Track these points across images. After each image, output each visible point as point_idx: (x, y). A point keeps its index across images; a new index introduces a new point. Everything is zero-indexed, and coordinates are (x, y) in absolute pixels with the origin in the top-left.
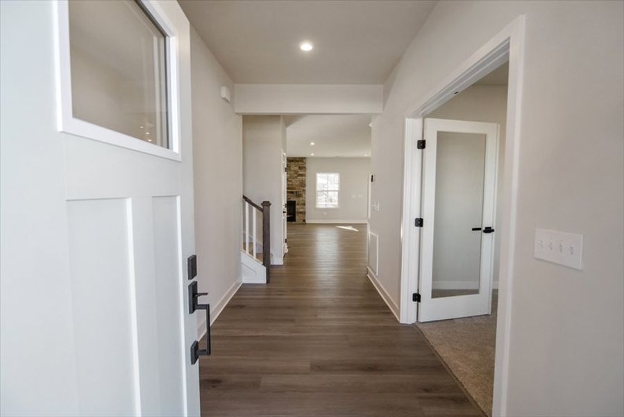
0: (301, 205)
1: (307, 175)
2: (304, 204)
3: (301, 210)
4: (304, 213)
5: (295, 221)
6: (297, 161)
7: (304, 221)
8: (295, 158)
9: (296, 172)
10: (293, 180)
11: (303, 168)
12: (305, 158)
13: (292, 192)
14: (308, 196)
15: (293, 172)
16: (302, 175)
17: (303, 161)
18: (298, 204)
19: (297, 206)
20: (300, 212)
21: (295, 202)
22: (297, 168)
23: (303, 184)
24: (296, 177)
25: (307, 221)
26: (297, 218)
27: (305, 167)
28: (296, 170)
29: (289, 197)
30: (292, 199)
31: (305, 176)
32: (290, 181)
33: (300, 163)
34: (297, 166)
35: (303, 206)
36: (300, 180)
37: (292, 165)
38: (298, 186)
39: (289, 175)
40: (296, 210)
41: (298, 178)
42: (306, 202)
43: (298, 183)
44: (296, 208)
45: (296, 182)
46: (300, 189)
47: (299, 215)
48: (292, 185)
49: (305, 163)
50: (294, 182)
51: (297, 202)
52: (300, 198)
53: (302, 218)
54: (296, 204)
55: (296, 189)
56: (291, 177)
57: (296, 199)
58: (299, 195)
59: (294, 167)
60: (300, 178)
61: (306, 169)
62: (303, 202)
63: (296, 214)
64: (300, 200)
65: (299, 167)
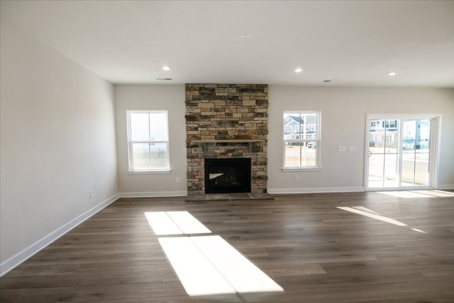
0: (260, 164)
1: (269, 114)
2: (266, 164)
3: (260, 173)
4: (265, 178)
5: (249, 191)
6: (254, 91)
7: (265, 191)
8: (251, 85)
9: (251, 109)
10: (247, 124)
11: (263, 103)
12: (266, 86)
13: (246, 144)
14: (270, 150)
15: (246, 110)
16: (262, 115)
17: (262, 91)
18: (255, 164)
19: (253, 168)
20: (259, 178)
21: (249, 159)
22: (253, 103)
23: (263, 130)
24: (251, 119)
25: (271, 191)
26: (253, 186)
27: (267, 102)
28: (251, 106)
29: (240, 151)
30: (246, 155)
31: (267, 116)
32: (241, 125)
33: (258, 94)
34: (253, 99)
35: (263, 167)
36: (257, 122)
37: (245, 98)
38: (255, 134)
39: (239, 115)
40: (252, 174)
41: (255, 119)
42: (267, 160)
43: (255, 128)
44: (252, 170)
45: (250, 127)
46: (256, 138)
47: (257, 182)
48: (245, 132)
49: (267, 93)
50: (248, 127)
51: (252, 161)
52: (258, 153)
53: (261, 187)
54: (252, 163)
55: (251, 139)
56: (243, 118)
57: (252, 155)
58: (257, 148)
59: (248, 101)
60: (259, 119)
61: (268, 104)
62: (263, 160)
63: (252, 180)
64: (258, 156)
65: (256, 100)
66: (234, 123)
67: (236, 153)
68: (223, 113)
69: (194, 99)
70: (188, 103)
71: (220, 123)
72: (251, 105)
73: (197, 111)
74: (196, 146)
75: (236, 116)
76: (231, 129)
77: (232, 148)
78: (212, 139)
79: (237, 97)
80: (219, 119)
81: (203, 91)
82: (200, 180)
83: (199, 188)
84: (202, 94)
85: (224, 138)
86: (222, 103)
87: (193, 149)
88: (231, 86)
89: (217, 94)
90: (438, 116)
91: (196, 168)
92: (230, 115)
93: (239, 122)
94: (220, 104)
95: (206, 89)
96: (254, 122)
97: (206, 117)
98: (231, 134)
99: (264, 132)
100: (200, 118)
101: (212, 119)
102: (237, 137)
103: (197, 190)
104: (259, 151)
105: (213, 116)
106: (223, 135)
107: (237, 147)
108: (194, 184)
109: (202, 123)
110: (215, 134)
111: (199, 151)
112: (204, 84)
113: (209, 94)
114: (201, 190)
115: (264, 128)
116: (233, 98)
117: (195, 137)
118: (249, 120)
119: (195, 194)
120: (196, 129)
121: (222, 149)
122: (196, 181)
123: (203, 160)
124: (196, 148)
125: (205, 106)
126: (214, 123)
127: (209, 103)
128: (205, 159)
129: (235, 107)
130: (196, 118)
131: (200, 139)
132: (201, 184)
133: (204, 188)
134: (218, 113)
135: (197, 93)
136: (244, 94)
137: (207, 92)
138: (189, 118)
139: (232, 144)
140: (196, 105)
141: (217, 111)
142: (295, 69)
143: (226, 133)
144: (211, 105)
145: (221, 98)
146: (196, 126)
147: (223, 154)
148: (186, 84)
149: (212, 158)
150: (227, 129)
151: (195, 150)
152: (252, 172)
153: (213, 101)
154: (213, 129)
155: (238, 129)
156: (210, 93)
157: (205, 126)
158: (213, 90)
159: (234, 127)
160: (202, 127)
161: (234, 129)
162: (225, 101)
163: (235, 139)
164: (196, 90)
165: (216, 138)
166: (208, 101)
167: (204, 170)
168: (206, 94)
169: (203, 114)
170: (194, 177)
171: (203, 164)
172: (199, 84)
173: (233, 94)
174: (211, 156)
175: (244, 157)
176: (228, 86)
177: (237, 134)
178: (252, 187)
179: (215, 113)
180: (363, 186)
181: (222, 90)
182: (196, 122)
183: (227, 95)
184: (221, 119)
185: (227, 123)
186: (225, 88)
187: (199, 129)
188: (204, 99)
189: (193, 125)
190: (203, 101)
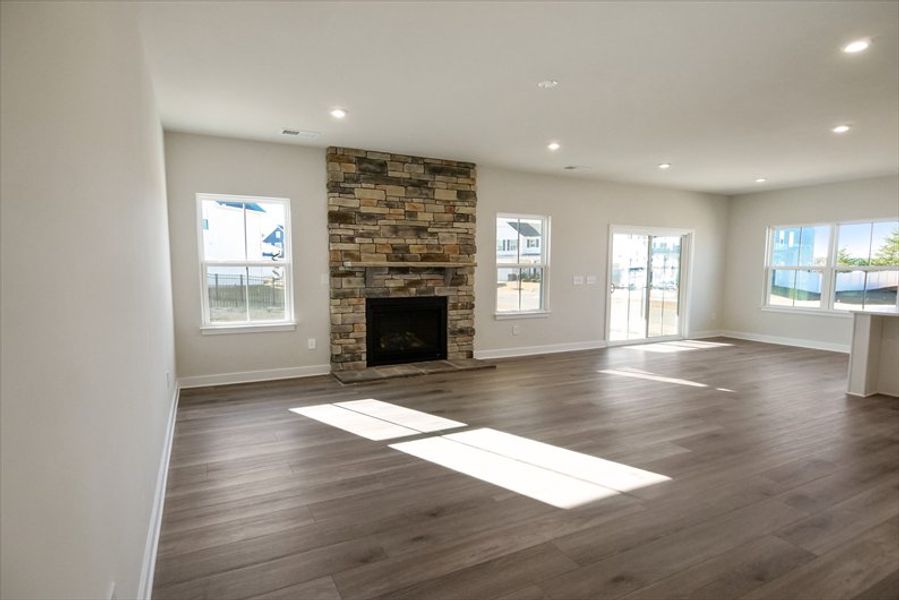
0: (464, 307)
1: (477, 215)
2: (472, 306)
3: (462, 324)
4: (469, 332)
5: (445, 356)
6: (454, 173)
7: (470, 355)
8: (449, 163)
9: (450, 207)
10: (443, 233)
11: (468, 196)
12: (474, 165)
13: (440, 270)
14: (478, 280)
15: (441, 208)
16: (467, 218)
17: (467, 175)
18: (455, 307)
19: (452, 314)
20: (462, 331)
21: (445, 299)
22: (452, 196)
23: (467, 247)
24: (449, 224)
25: (480, 354)
26: (452, 347)
27: (474, 195)
28: (449, 202)
29: (430, 284)
30: (439, 292)
31: (474, 220)
32: (433, 234)
33: (461, 180)
34: (452, 189)
35: (467, 311)
36: (459, 231)
37: (439, 184)
38: (455, 252)
39: (429, 217)
40: (449, 326)
41: (456, 225)
42: (474, 298)
43: (455, 242)
44: (449, 317)
45: (448, 238)
46: (457, 260)
47: (458, 339)
48: (439, 249)
49: (474, 180)
50: (444, 239)
51: (451, 301)
52: (460, 288)
53: (465, 348)
54: (449, 305)
55: (449, 261)
56: (435, 223)
57: (450, 290)
58: (458, 279)
59: (444, 192)
60: (460, 226)
61: (476, 198)
62: (467, 299)
63: (449, 336)
64: (460, 294)
65: (458, 191)
66: (419, 231)
67: (423, 288)
68: (402, 211)
69: (346, 180)
70: (334, 187)
71: (395, 230)
72: (449, 199)
73: (354, 204)
74: (350, 273)
75: (424, 218)
76: (414, 241)
77: (417, 277)
78: (383, 260)
79: (426, 182)
80: (394, 223)
81: (365, 166)
82: (358, 340)
83: (355, 357)
84: (363, 171)
85: (403, 259)
86: (400, 191)
87: (344, 279)
88: (415, 160)
89: (390, 174)
90: (690, 231)
91: (350, 317)
92: (412, 214)
93: (429, 230)
94: (396, 192)
95: (371, 162)
96: (452, 230)
97: (370, 217)
98: (414, 250)
99: (469, 248)
100: (358, 218)
101: (380, 222)
102: (425, 258)
103: (353, 360)
104: (460, 284)
105: (382, 216)
106: (400, 252)
107: (424, 276)
108: (346, 350)
109: (362, 228)
110: (387, 251)
111: (356, 283)
112: (367, 152)
113: (374, 172)
114: (360, 360)
115: (469, 242)
116: (420, 184)
117: (348, 254)
118: (446, 226)
119: (349, 369)
120: (351, 240)
121: (399, 281)
122: (350, 342)
123: (364, 301)
124: (352, 279)
125: (367, 196)
126: (385, 230)
127: (375, 189)
128: (367, 300)
129: (421, 201)
130: (351, 218)
131: (360, 260)
132: (359, 348)
133: (364, 357)
134: (392, 211)
135: (353, 168)
136: (438, 178)
137: (372, 167)
138: (335, 217)
139: (417, 270)
140: (351, 191)
141: (389, 205)
142: (549, 144)
143: (406, 248)
144: (378, 195)
145: (397, 182)
146: (351, 233)
147: (400, 289)
148: (331, 147)
149: (381, 296)
150: (408, 241)
151: (349, 282)
152: (449, 322)
153: (384, 187)
154: (384, 241)
155: (426, 242)
156: (379, 170)
157: (369, 235)
158: (383, 165)
159: (419, 237)
160: (362, 236)
161: (419, 241)
162: (403, 189)
163: (422, 261)
164: (350, 162)
165: (388, 260)
166: (373, 186)
167: (365, 321)
168: (370, 171)
169: (364, 210)
170: (346, 335)
171: (363, 308)
172: (357, 151)
173: (419, 175)
174: (378, 293)
175: (436, 294)
176: (410, 160)
177: (425, 251)
178: (449, 350)
179: (386, 210)
180: (604, 339)
181: (400, 165)
182: (351, 226)
183: (408, 176)
184: (399, 223)
185: (406, 230)
186: (404, 163)
187: (357, 240)
188: (367, 180)
189: (343, 230)
190: (364, 185)
